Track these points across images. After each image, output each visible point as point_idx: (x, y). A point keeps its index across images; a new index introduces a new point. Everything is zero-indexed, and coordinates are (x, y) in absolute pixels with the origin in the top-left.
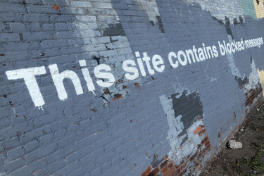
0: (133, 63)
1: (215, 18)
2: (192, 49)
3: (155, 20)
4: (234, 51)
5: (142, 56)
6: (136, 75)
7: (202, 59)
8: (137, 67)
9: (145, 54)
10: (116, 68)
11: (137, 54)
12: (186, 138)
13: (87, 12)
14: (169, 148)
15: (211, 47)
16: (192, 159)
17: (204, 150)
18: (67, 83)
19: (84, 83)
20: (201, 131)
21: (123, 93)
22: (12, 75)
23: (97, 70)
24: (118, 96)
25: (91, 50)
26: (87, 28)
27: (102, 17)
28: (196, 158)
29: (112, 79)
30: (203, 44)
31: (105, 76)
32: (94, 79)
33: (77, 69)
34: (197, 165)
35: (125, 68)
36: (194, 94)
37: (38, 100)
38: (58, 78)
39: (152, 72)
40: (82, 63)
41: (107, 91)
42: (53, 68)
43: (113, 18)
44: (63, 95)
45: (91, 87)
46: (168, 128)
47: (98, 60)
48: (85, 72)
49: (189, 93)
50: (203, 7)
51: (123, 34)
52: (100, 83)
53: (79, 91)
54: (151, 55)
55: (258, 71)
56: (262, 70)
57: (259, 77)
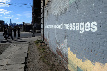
12: (48, 39)
30: (51, 24)
55: (69, 49)
56: (74, 53)
57: (68, 53)
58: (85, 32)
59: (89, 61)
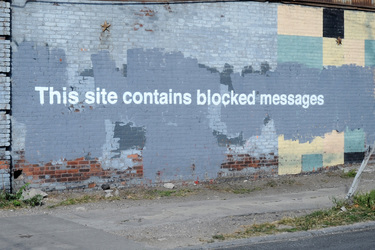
0: (93, 94)
1: (202, 66)
2: (153, 92)
3: (120, 67)
4: (225, 103)
5: (101, 91)
6: (93, 102)
7: (162, 103)
8: (95, 97)
9: (104, 90)
10: (82, 96)
11: (98, 89)
12: (119, 156)
13: (75, 62)
14: (101, 155)
15: (183, 94)
16: (118, 173)
17: (134, 175)
18: (55, 96)
19: (62, 99)
20: (136, 159)
21: (81, 109)
22: (37, 89)
23: (71, 93)
24: (77, 110)
25: (70, 83)
26: (72, 71)
27: (82, 65)
28: (123, 175)
29: (77, 100)
30: (171, 90)
31: (74, 98)
32: (68, 98)
33: (61, 91)
34: (122, 180)
35: (87, 96)
36: (140, 128)
37: (42, 102)
38: (52, 94)
39: (105, 102)
40: (65, 89)
41: (72, 106)
42: (52, 88)
43: (89, 65)
44: (51, 102)
45: (65, 102)
46: (105, 142)
47: (72, 88)
48: (65, 93)
49: (134, 125)
50: (186, 55)
51: (92, 75)
52: (70, 101)
53: (59, 102)
54: (108, 91)
55: (281, 138)
56: (294, 139)
57: (279, 146)
58: (311, 106)
59: (318, 138)
